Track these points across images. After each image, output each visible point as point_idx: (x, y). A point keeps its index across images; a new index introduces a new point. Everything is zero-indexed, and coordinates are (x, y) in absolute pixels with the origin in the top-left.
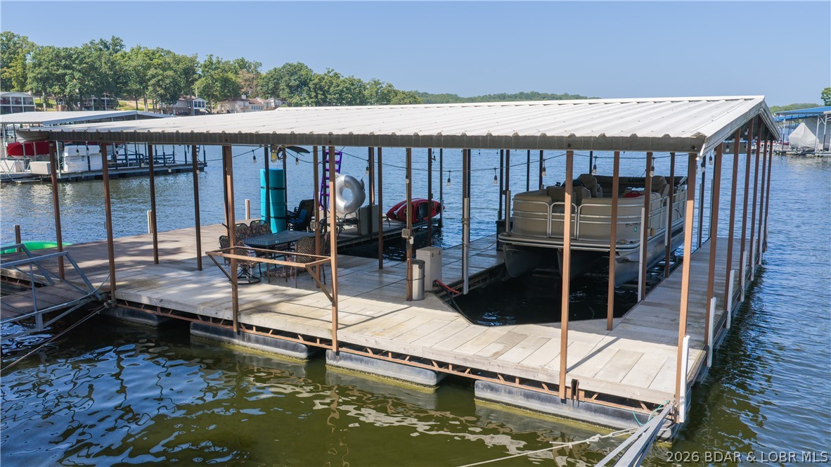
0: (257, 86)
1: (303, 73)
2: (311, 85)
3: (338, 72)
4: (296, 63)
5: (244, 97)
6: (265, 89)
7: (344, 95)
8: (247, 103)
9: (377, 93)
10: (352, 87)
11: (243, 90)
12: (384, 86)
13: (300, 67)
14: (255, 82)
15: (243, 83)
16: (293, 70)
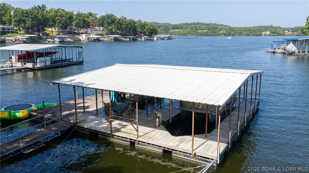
0: (96, 22)
1: (113, 17)
2: (116, 22)
3: (126, 17)
4: (110, 14)
5: (91, 27)
6: (99, 23)
7: (128, 26)
8: (92, 29)
9: (140, 25)
10: (131, 23)
11: (91, 24)
12: (143, 22)
13: (112, 15)
14: (95, 21)
15: (91, 21)
16: (109, 16)
